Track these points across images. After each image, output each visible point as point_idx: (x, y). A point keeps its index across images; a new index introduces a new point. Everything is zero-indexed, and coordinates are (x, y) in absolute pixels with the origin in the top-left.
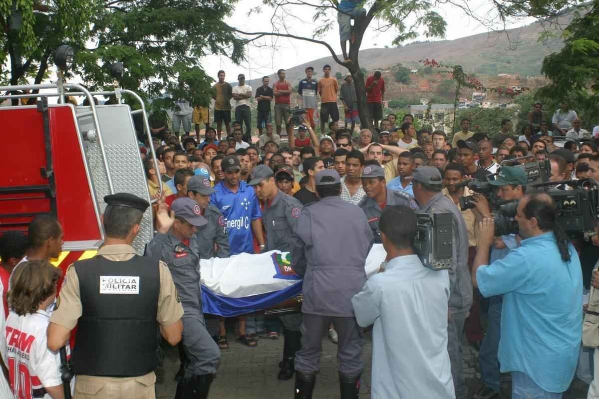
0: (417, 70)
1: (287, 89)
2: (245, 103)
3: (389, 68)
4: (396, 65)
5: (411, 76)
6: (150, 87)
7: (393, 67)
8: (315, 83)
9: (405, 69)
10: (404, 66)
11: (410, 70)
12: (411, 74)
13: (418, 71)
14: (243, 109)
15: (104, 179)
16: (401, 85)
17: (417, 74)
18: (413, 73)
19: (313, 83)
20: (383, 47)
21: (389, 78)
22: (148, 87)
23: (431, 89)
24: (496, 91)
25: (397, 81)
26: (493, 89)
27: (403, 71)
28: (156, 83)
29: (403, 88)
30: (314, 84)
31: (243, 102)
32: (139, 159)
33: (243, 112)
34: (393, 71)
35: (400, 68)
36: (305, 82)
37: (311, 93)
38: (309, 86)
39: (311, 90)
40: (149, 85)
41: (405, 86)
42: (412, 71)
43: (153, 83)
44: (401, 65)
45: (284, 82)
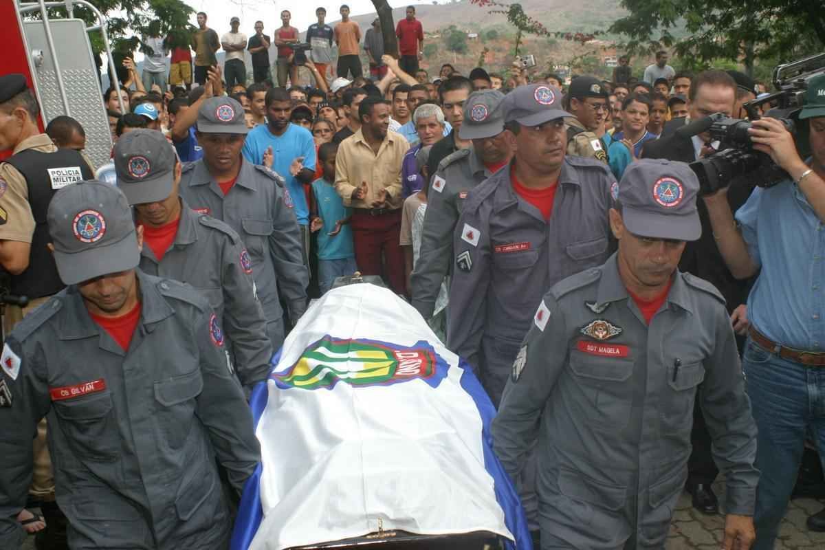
0: (476, 35)
1: (293, 37)
2: (237, 57)
3: (437, 32)
4: (447, 27)
5: (468, 42)
6: (109, 24)
7: (445, 30)
8: (328, 29)
9: (460, 32)
10: (459, 28)
11: (467, 34)
12: (468, 40)
13: (478, 36)
14: (235, 65)
15: (58, 97)
16: (454, 54)
17: (477, 40)
18: (470, 38)
19: (325, 29)
20: (432, 4)
21: (438, 45)
22: (107, 24)
23: (496, 61)
24: (562, 36)
25: (449, 49)
26: (559, 33)
27: (457, 35)
28: (117, 19)
29: (458, 59)
30: (327, 31)
31: (236, 55)
32: (97, 89)
33: (234, 70)
34: (443, 36)
35: (453, 31)
36: (316, 27)
37: (323, 43)
38: (320, 33)
39: (323, 39)
40: (109, 22)
41: (460, 56)
42: (470, 35)
43: (113, 19)
44: (455, 27)
45: (289, 28)
